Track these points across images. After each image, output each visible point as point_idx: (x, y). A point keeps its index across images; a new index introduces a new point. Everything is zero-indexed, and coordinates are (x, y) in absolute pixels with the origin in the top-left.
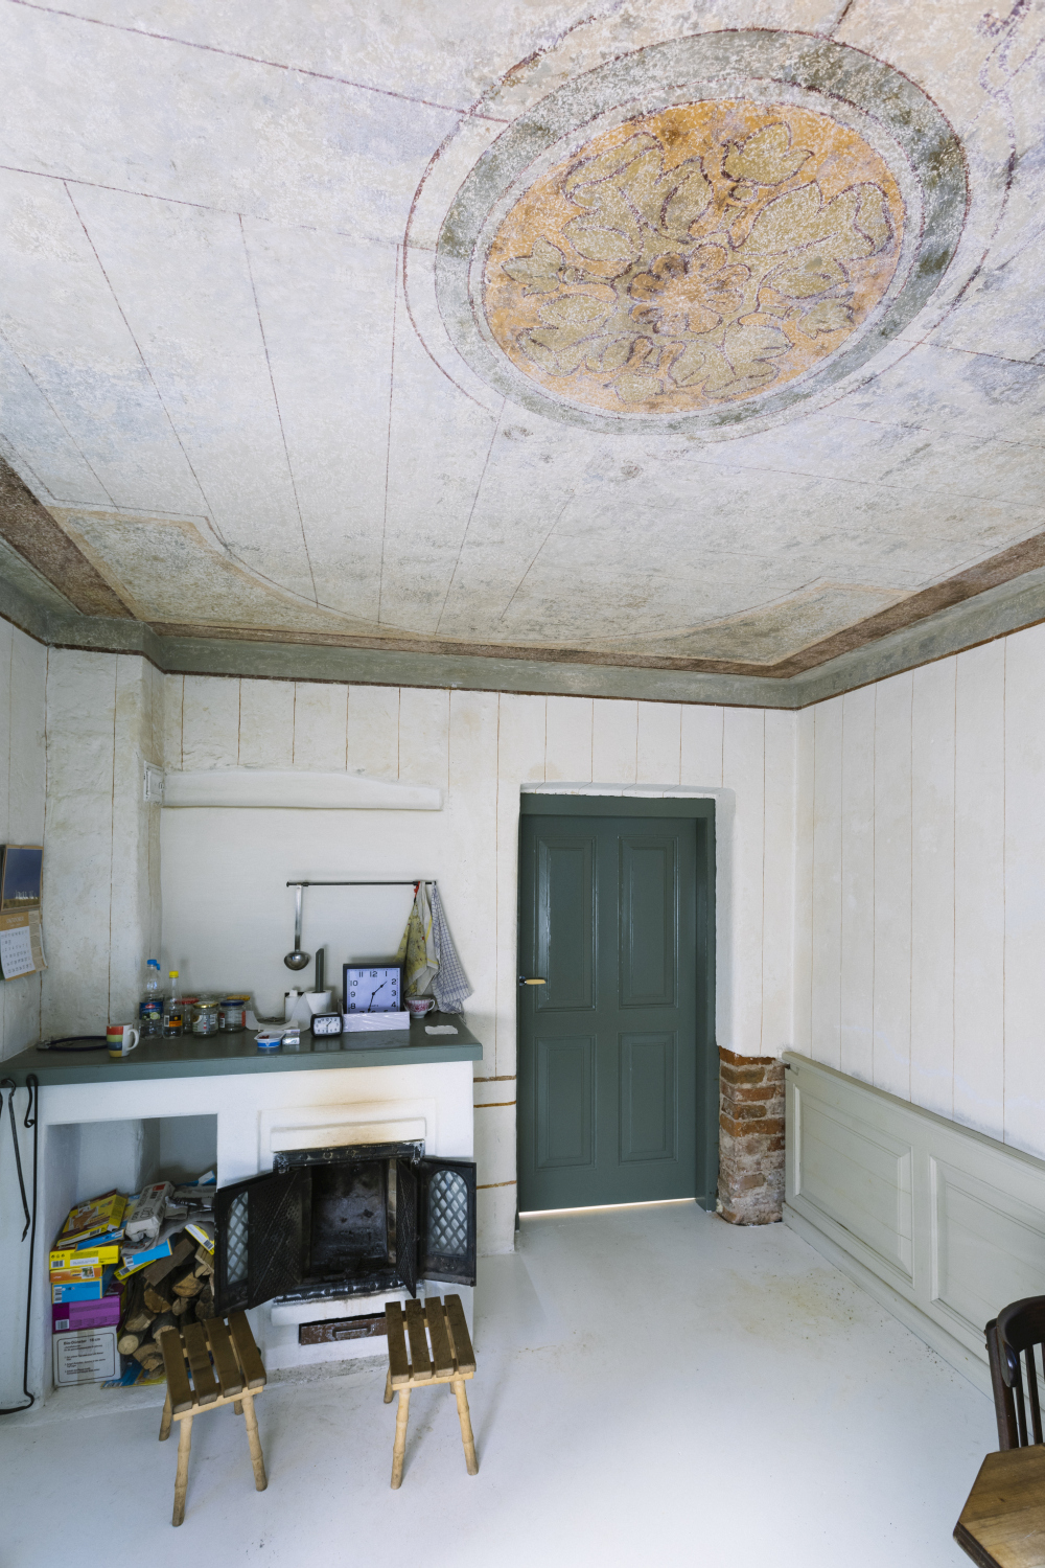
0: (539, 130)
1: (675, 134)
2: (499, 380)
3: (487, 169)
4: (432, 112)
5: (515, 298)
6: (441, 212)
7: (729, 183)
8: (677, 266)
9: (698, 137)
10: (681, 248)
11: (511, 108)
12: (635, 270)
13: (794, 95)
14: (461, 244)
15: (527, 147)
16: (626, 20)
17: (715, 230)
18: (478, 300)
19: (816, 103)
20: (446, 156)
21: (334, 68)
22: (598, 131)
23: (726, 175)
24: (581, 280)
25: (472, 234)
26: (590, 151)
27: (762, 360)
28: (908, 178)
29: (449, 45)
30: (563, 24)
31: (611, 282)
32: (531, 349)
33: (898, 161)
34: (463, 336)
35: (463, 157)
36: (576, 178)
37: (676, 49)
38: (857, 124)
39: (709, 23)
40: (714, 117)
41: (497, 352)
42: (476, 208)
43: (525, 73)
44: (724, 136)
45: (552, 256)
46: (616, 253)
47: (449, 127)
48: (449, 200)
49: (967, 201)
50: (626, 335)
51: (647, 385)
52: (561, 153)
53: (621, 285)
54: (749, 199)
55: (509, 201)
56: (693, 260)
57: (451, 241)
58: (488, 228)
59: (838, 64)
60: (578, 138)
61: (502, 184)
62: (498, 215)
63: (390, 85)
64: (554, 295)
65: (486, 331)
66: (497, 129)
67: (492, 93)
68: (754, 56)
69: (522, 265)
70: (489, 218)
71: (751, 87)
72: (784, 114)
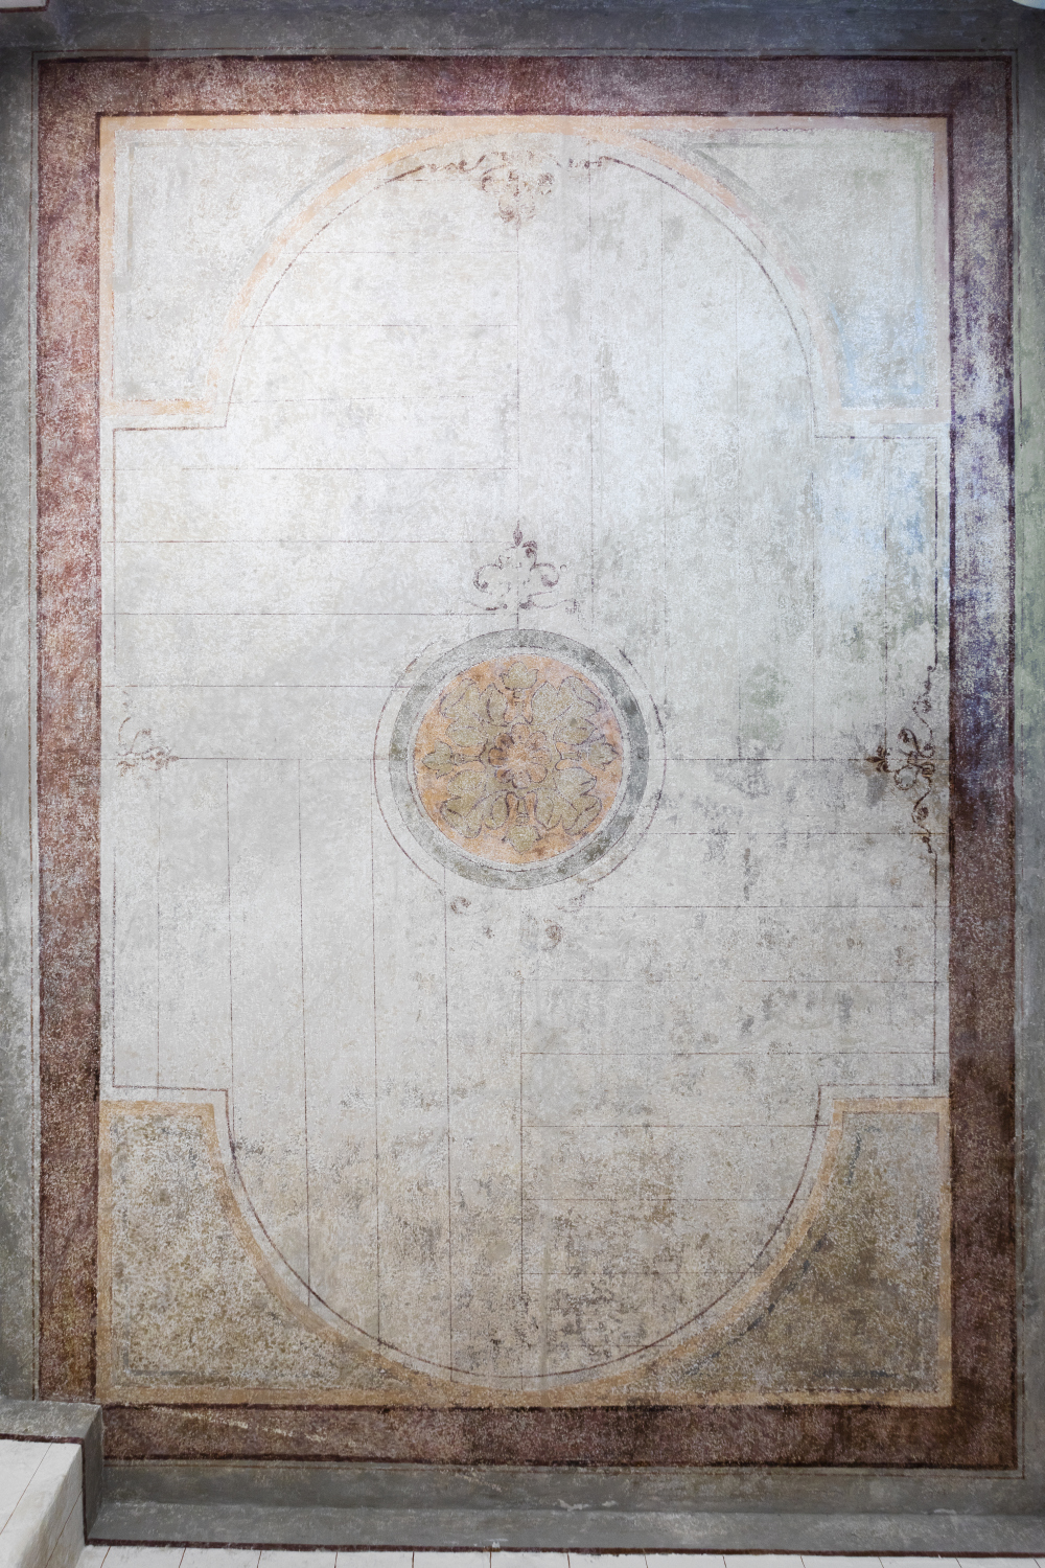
0: (423, 687)
1: (478, 676)
2: (438, 850)
3: (405, 709)
4: (380, 690)
5: (433, 780)
6: (389, 735)
7: (510, 692)
8: (507, 740)
9: (488, 675)
10: (505, 730)
11: (410, 681)
12: (488, 748)
13: (516, 651)
14: (400, 752)
15: (420, 696)
16: (444, 641)
17: (516, 716)
18: (414, 787)
19: (526, 651)
20: (387, 708)
21: (342, 682)
22: (447, 682)
23: (508, 688)
24: (462, 761)
25: (405, 745)
26: (446, 691)
27: (585, 794)
28: (585, 671)
29: (384, 664)
30: (423, 648)
31: (479, 758)
32: (451, 818)
33: (577, 665)
34: (410, 816)
35: (395, 707)
36: (445, 705)
37: (465, 646)
38: (548, 654)
39: (473, 635)
40: (490, 665)
41: (433, 826)
42: (404, 730)
43: (413, 667)
44: (498, 673)
45: (445, 749)
46: (475, 742)
47: (387, 694)
48: (392, 728)
49: (619, 674)
50: (499, 793)
51: (527, 833)
52: (435, 695)
53: (484, 759)
54: (523, 697)
55: (418, 723)
56: (514, 735)
57: (396, 752)
58: (412, 741)
59: (526, 636)
60: (440, 688)
61: (414, 715)
62: (415, 732)
63: (363, 683)
64: (452, 774)
65: (423, 811)
66: (406, 691)
67: (402, 677)
68: (494, 642)
69: (432, 757)
70: (412, 734)
71: (499, 652)
72: (517, 658)
